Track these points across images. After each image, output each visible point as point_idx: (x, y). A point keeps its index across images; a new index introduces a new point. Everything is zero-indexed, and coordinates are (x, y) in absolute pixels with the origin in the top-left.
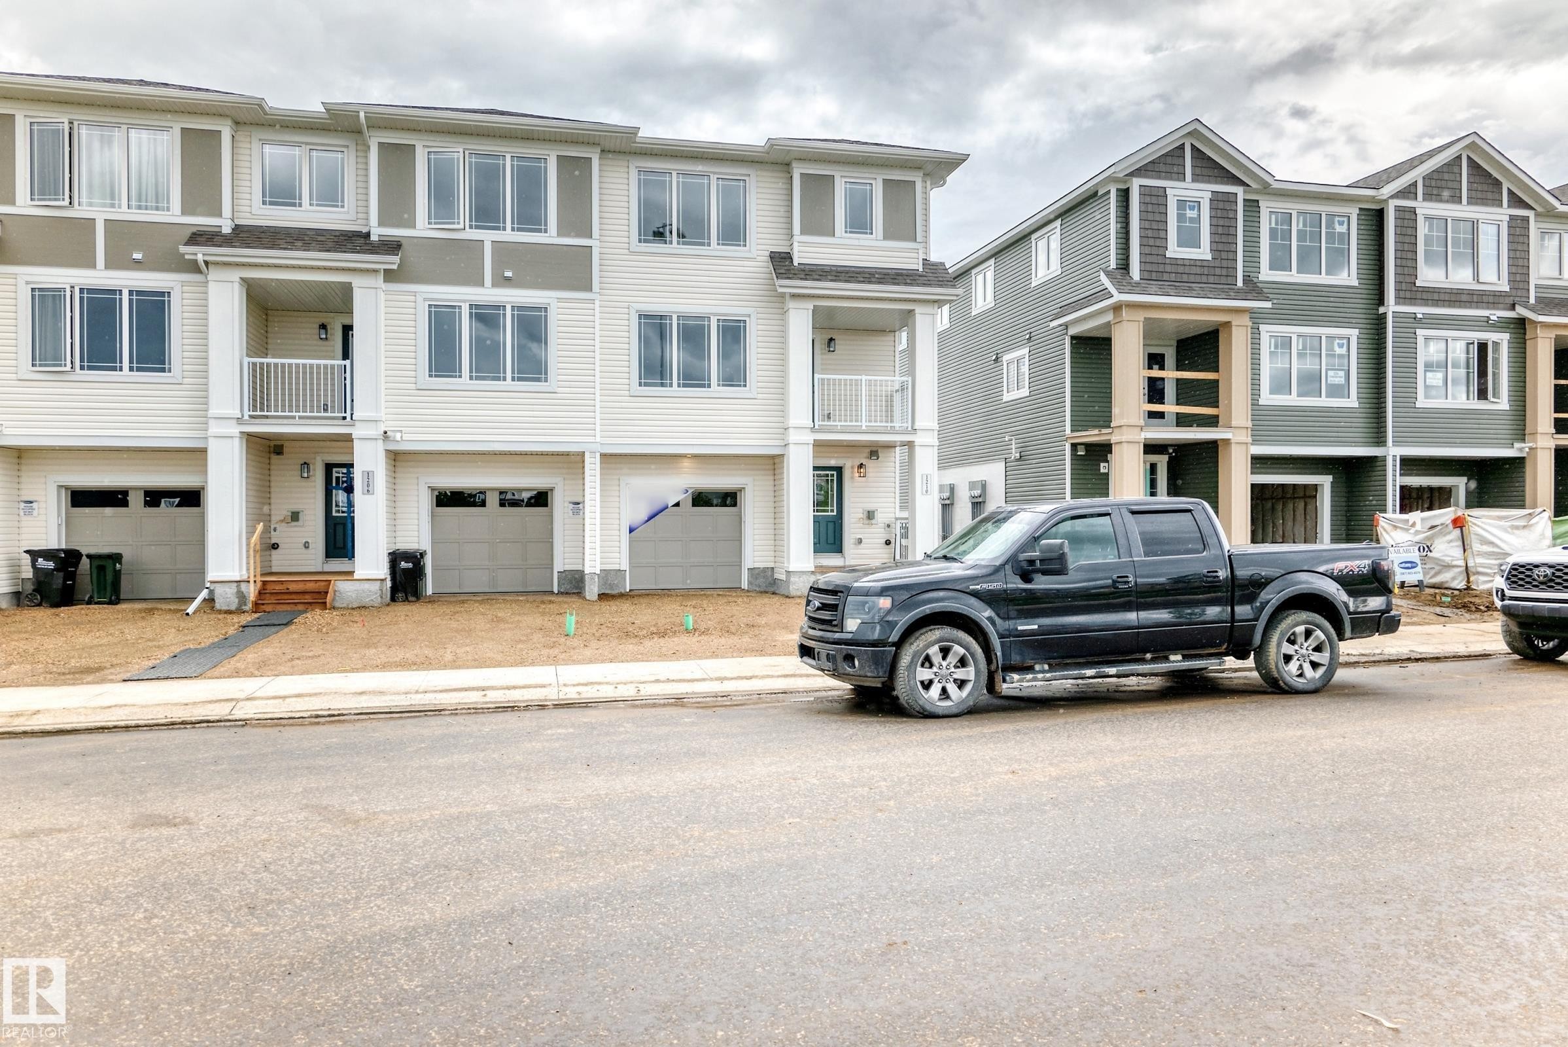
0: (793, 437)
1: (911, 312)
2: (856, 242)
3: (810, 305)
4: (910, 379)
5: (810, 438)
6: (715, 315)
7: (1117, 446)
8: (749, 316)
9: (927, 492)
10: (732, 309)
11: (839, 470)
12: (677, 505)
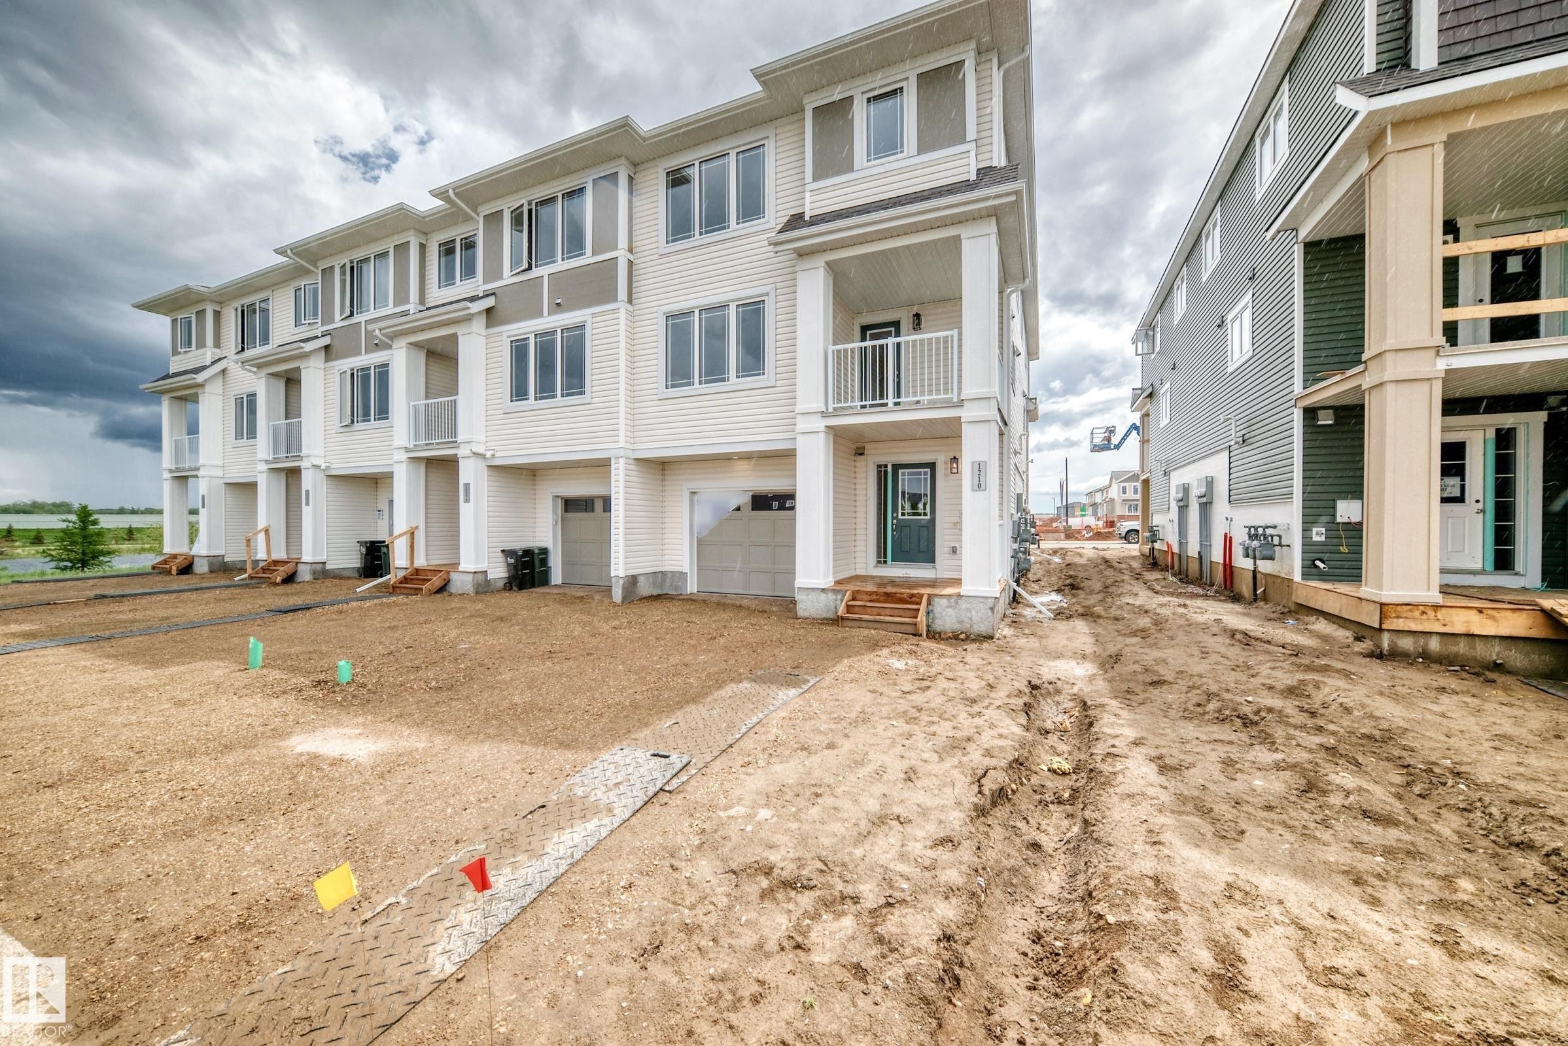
0: (802, 424)
1: (957, 239)
2: (881, 169)
3: (820, 262)
4: (955, 332)
5: (820, 424)
6: (733, 301)
7: (1374, 394)
8: (767, 294)
9: (979, 486)
10: (748, 291)
11: (932, 466)
12: (738, 509)
